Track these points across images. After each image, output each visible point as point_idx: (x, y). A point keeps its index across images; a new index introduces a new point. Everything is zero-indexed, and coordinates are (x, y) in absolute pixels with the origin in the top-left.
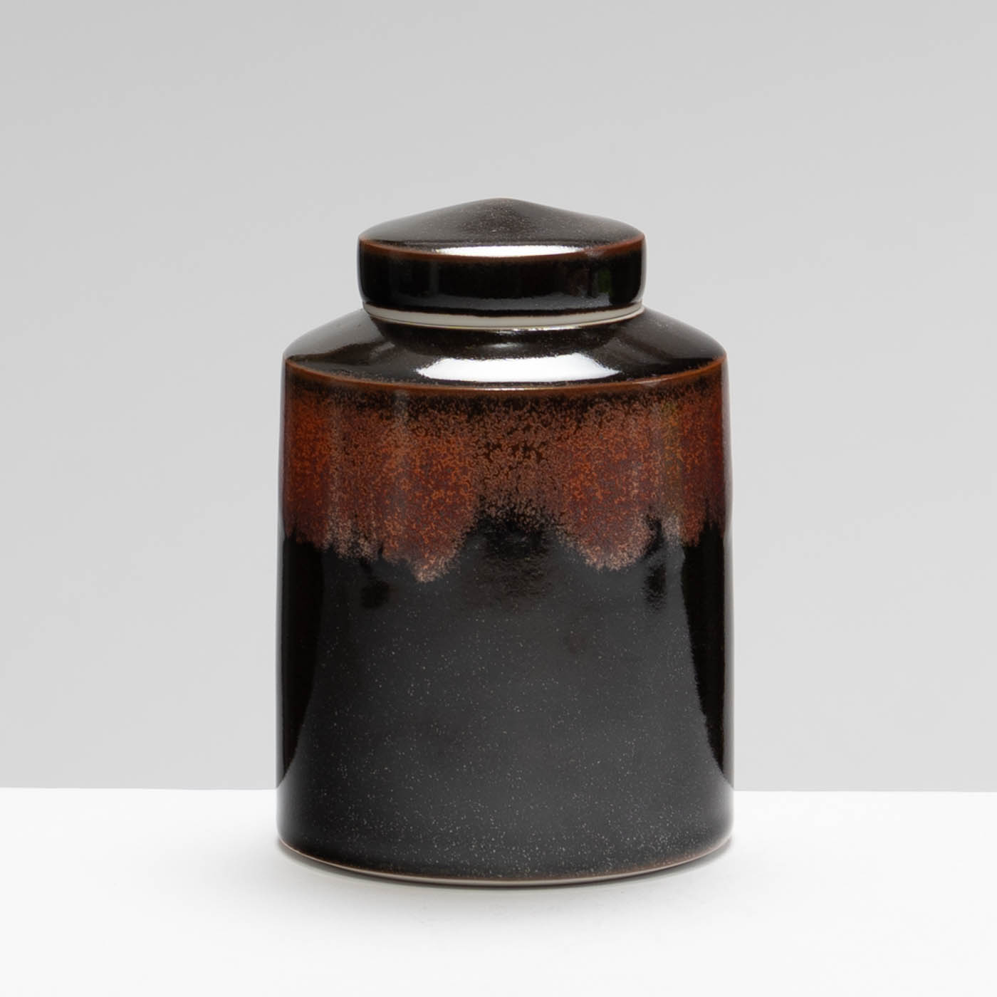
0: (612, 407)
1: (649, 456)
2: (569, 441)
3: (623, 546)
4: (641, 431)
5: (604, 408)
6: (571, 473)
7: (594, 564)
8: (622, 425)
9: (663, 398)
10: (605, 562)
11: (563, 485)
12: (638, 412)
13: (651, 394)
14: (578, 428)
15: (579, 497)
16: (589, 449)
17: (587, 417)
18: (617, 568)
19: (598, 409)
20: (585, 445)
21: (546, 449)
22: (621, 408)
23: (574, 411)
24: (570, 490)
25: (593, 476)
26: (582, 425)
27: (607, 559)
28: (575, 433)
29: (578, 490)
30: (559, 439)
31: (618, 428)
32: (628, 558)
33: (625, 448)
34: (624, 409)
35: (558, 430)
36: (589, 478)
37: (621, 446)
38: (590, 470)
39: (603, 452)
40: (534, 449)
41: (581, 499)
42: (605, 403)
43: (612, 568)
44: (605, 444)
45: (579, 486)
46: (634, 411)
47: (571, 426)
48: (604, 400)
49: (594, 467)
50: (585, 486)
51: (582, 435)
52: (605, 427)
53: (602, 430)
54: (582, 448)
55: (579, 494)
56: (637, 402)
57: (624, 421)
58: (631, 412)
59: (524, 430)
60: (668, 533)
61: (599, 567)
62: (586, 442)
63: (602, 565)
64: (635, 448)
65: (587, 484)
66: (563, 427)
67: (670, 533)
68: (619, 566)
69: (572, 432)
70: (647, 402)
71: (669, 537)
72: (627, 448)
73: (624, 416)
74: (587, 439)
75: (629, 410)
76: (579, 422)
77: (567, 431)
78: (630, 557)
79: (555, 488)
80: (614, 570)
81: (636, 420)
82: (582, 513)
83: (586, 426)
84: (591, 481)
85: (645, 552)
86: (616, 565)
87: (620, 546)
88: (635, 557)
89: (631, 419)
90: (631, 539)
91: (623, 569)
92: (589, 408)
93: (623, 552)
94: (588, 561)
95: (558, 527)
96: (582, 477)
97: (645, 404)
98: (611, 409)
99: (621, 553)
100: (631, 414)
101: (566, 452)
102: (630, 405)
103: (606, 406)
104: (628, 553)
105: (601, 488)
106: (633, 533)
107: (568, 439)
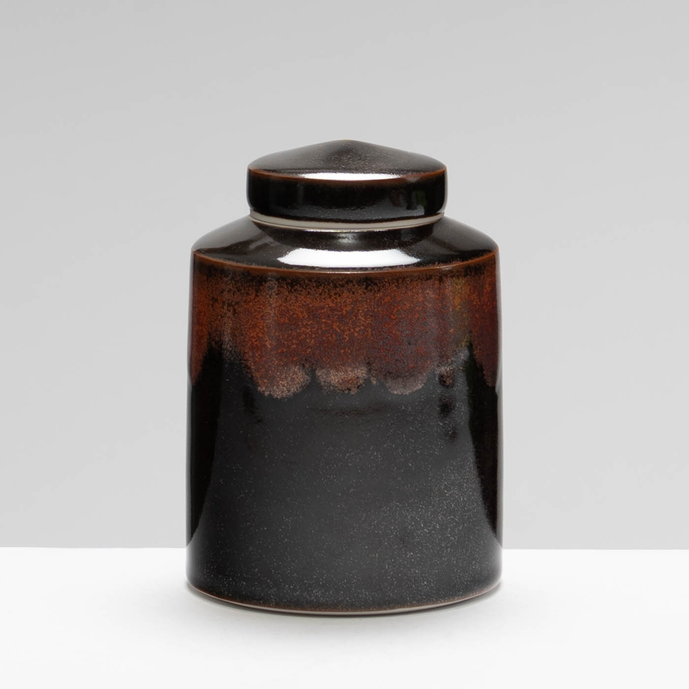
0: (279, 285)
1: (307, 324)
2: (251, 304)
3: (283, 383)
4: (301, 305)
5: (274, 285)
6: (251, 326)
7: (263, 391)
8: (286, 299)
9: (321, 285)
10: (270, 391)
11: (246, 333)
12: (299, 292)
13: (310, 280)
14: (257, 296)
15: (255, 343)
16: (263, 311)
17: (262, 289)
18: (278, 397)
19: (270, 285)
20: (260, 308)
21: (239, 307)
22: (286, 287)
23: (254, 284)
24: (250, 337)
25: (264, 330)
26: (259, 294)
27: (272, 390)
28: (254, 299)
29: (255, 338)
30: (245, 301)
31: (283, 300)
32: (287, 392)
33: (287, 315)
34: (288, 288)
35: (245, 295)
36: (262, 331)
37: (285, 313)
38: (263, 326)
39: (272, 315)
40: (232, 305)
41: (256, 345)
42: (274, 282)
43: (276, 396)
44: (273, 310)
45: (255, 336)
46: (295, 290)
47: (252, 293)
48: (274, 280)
49: (265, 324)
50: (259, 337)
51: (258, 301)
52: (274, 298)
53: (271, 300)
54: (259, 310)
55: (255, 341)
56: (298, 285)
57: (287, 296)
58: (293, 290)
59: (228, 291)
60: (322, 380)
61: (267, 393)
62: (261, 306)
63: (268, 393)
64: (295, 316)
65: (260, 335)
66: (248, 294)
67: (324, 380)
68: (280, 395)
69: (253, 298)
70: (306, 286)
71: (323, 383)
72: (289, 315)
73: (287, 293)
74: (262, 304)
75: (291, 289)
76: (257, 292)
77: (250, 297)
78: (289, 391)
79: (242, 335)
80: (277, 398)
81: (296, 297)
82: (257, 355)
83: (261, 295)
84: (263, 333)
85: (301, 390)
86: (278, 395)
87: (281, 382)
88: (292, 391)
89: (293, 297)
90: (289, 379)
91: (283, 398)
92: (264, 283)
93: (283, 386)
94: (259, 388)
95: (243, 361)
96: (257, 330)
97: (305, 287)
98: (278, 287)
99: (282, 387)
100: (292, 292)
101: (249, 311)
102: (292, 286)
103: (275, 284)
104: (287, 388)
105: (269, 340)
106: (291, 375)
107: (250, 302)
